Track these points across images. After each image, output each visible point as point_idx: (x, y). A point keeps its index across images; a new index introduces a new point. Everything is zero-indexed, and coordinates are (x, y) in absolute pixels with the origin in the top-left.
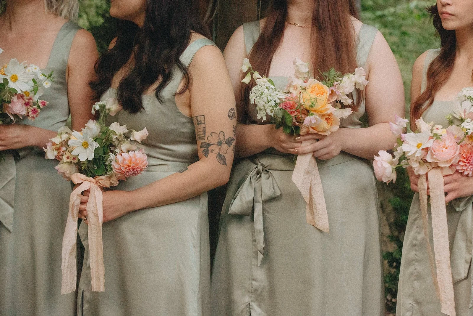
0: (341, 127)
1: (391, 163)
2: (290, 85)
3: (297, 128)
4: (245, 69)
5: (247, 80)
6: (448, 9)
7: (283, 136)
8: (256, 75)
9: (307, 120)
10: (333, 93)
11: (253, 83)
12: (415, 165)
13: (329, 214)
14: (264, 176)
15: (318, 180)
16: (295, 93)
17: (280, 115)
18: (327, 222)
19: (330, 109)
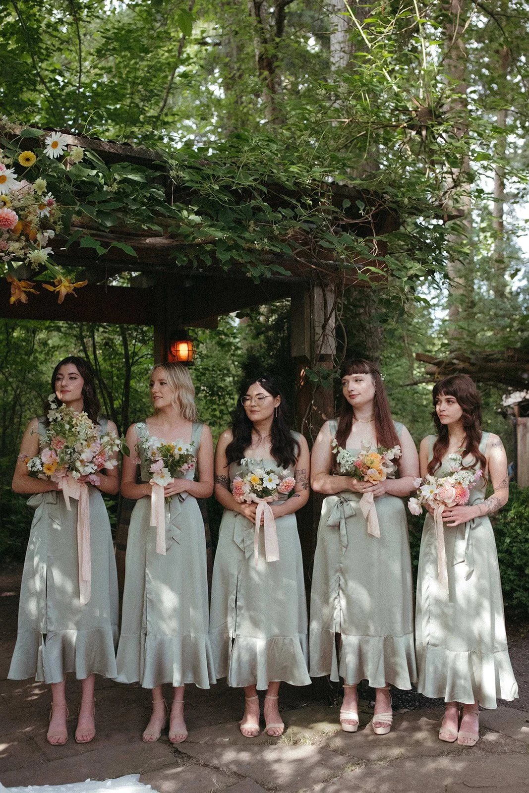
0: (388, 478)
1: (417, 504)
2: (359, 454)
3: (363, 477)
4: (334, 445)
5: (335, 451)
6: (444, 413)
7: (355, 482)
8: (340, 448)
9: (369, 472)
10: (383, 458)
11: (338, 452)
12: (431, 503)
13: (380, 526)
14: (345, 504)
15: (374, 508)
16: (361, 458)
17: (354, 469)
18: (379, 532)
19: (382, 467)
